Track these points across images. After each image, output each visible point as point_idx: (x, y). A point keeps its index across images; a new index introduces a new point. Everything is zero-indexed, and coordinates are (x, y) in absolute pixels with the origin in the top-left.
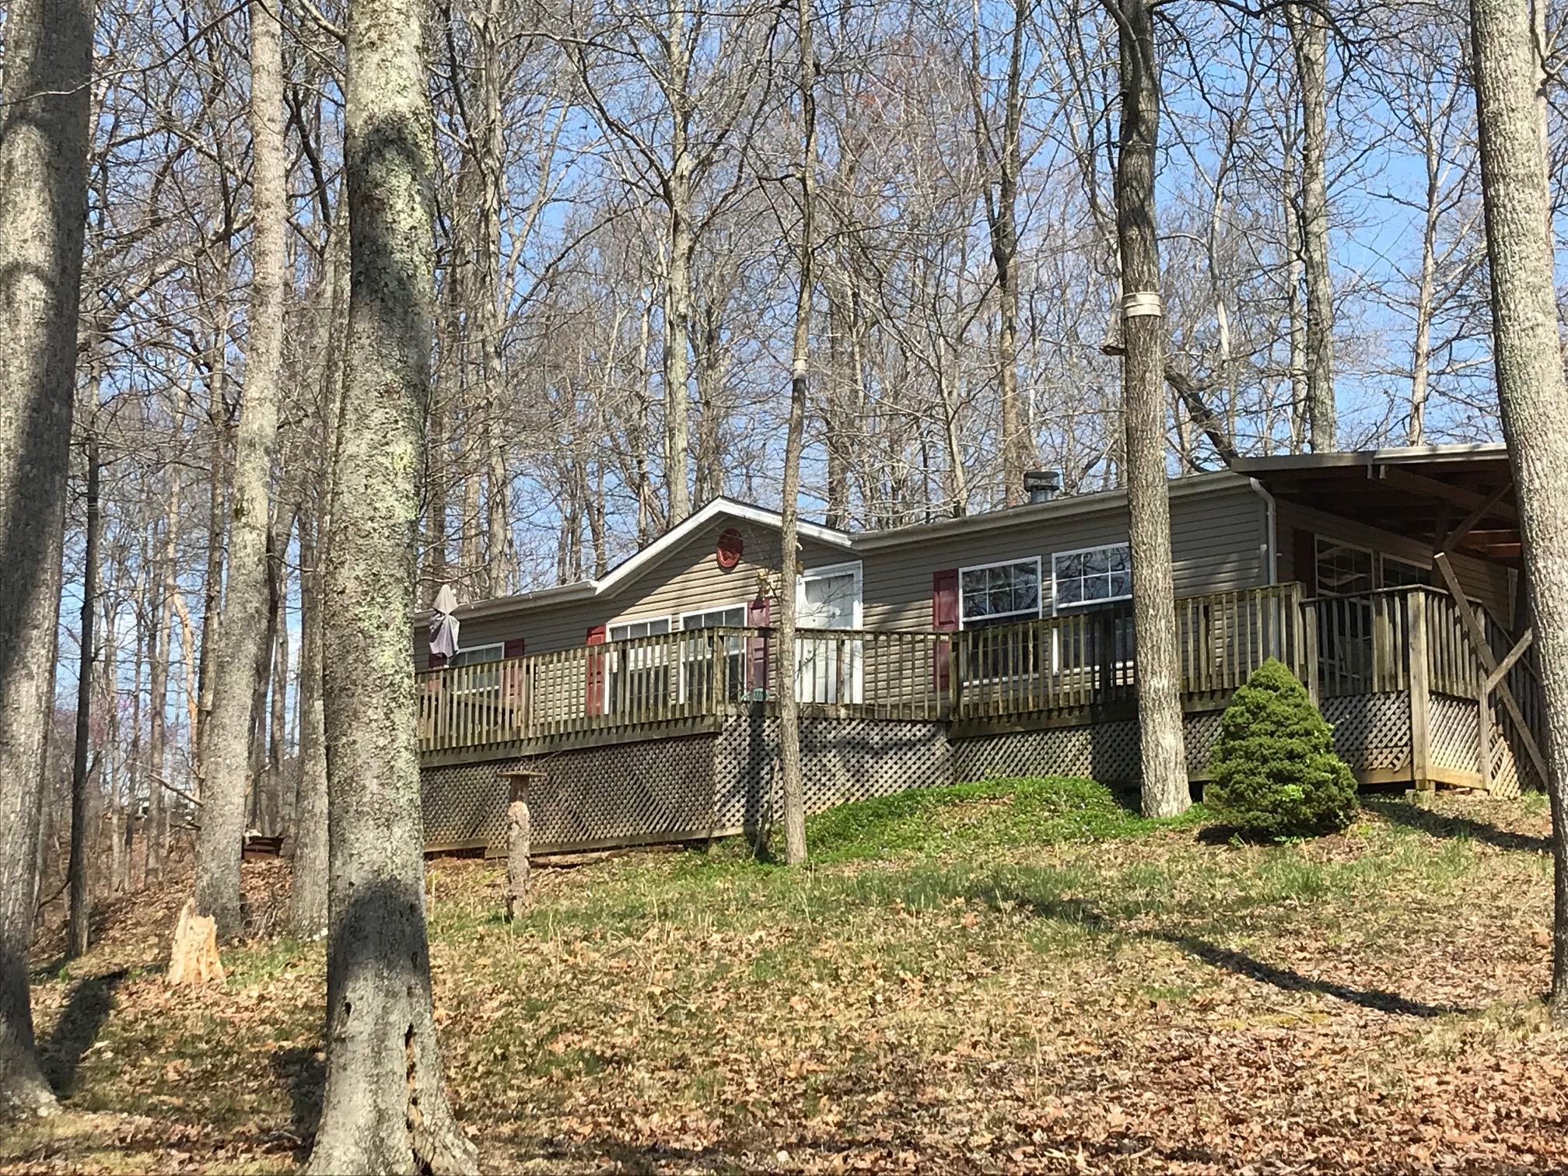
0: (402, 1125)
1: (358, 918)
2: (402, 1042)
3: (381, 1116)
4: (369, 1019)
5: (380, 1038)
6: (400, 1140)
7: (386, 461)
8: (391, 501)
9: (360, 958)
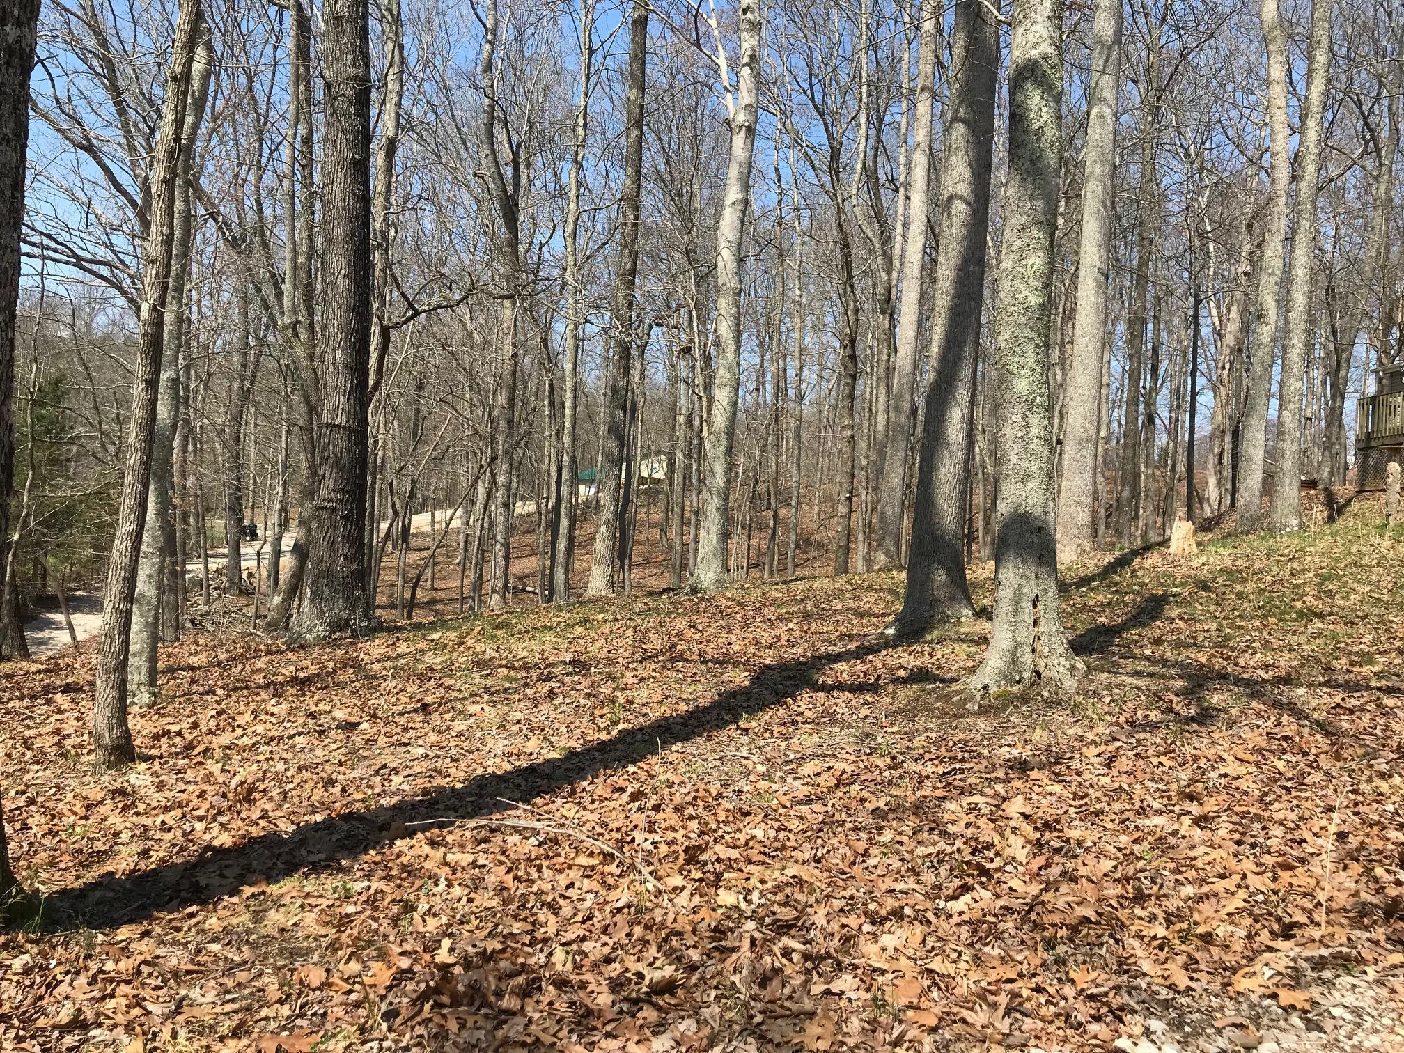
0: (1029, 650)
1: (1005, 534)
2: (1030, 605)
3: (1017, 645)
4: (1011, 591)
5: (1017, 602)
6: (1028, 657)
7: (1022, 270)
8: (1025, 293)
9: (1006, 556)
